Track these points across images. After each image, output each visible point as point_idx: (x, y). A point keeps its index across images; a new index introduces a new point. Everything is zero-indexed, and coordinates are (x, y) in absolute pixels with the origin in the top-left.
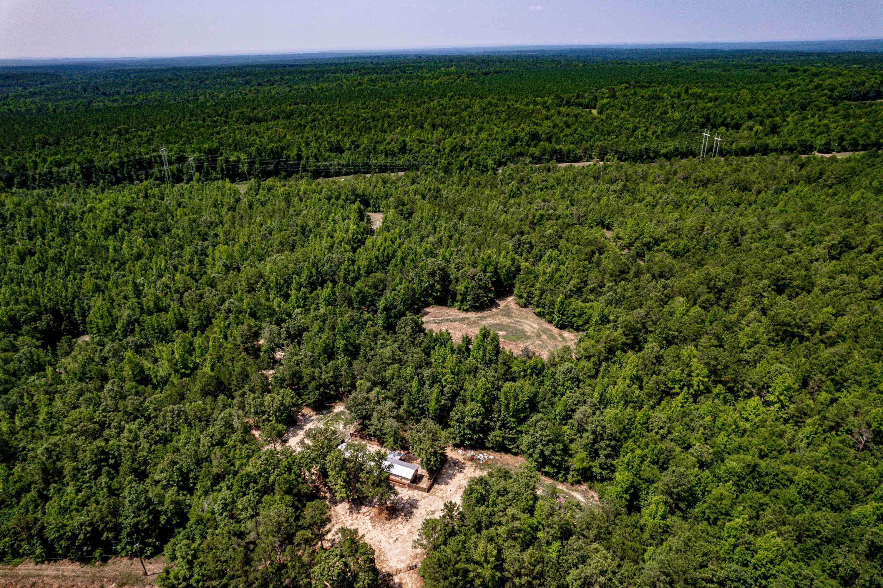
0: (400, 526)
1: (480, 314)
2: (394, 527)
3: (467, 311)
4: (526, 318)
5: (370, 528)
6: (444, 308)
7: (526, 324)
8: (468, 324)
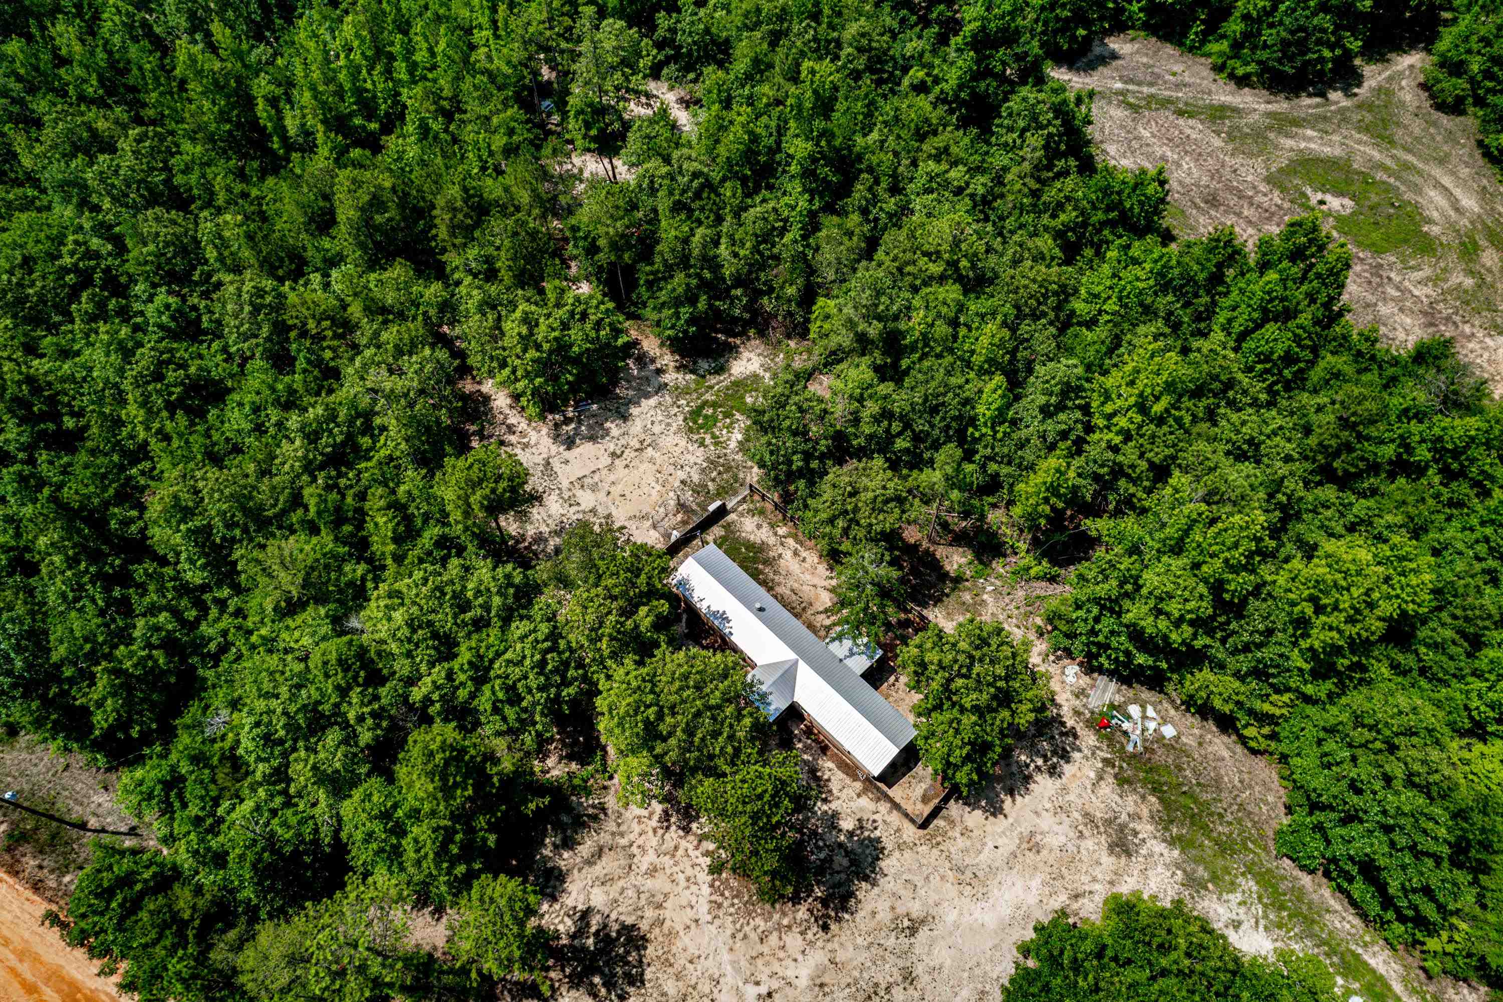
0: (794, 941)
1: (1281, 105)
2: (773, 939)
3: (1242, 82)
4: (1442, 161)
5: (703, 909)
6: (1169, 49)
7: (1438, 185)
8: (1231, 138)
